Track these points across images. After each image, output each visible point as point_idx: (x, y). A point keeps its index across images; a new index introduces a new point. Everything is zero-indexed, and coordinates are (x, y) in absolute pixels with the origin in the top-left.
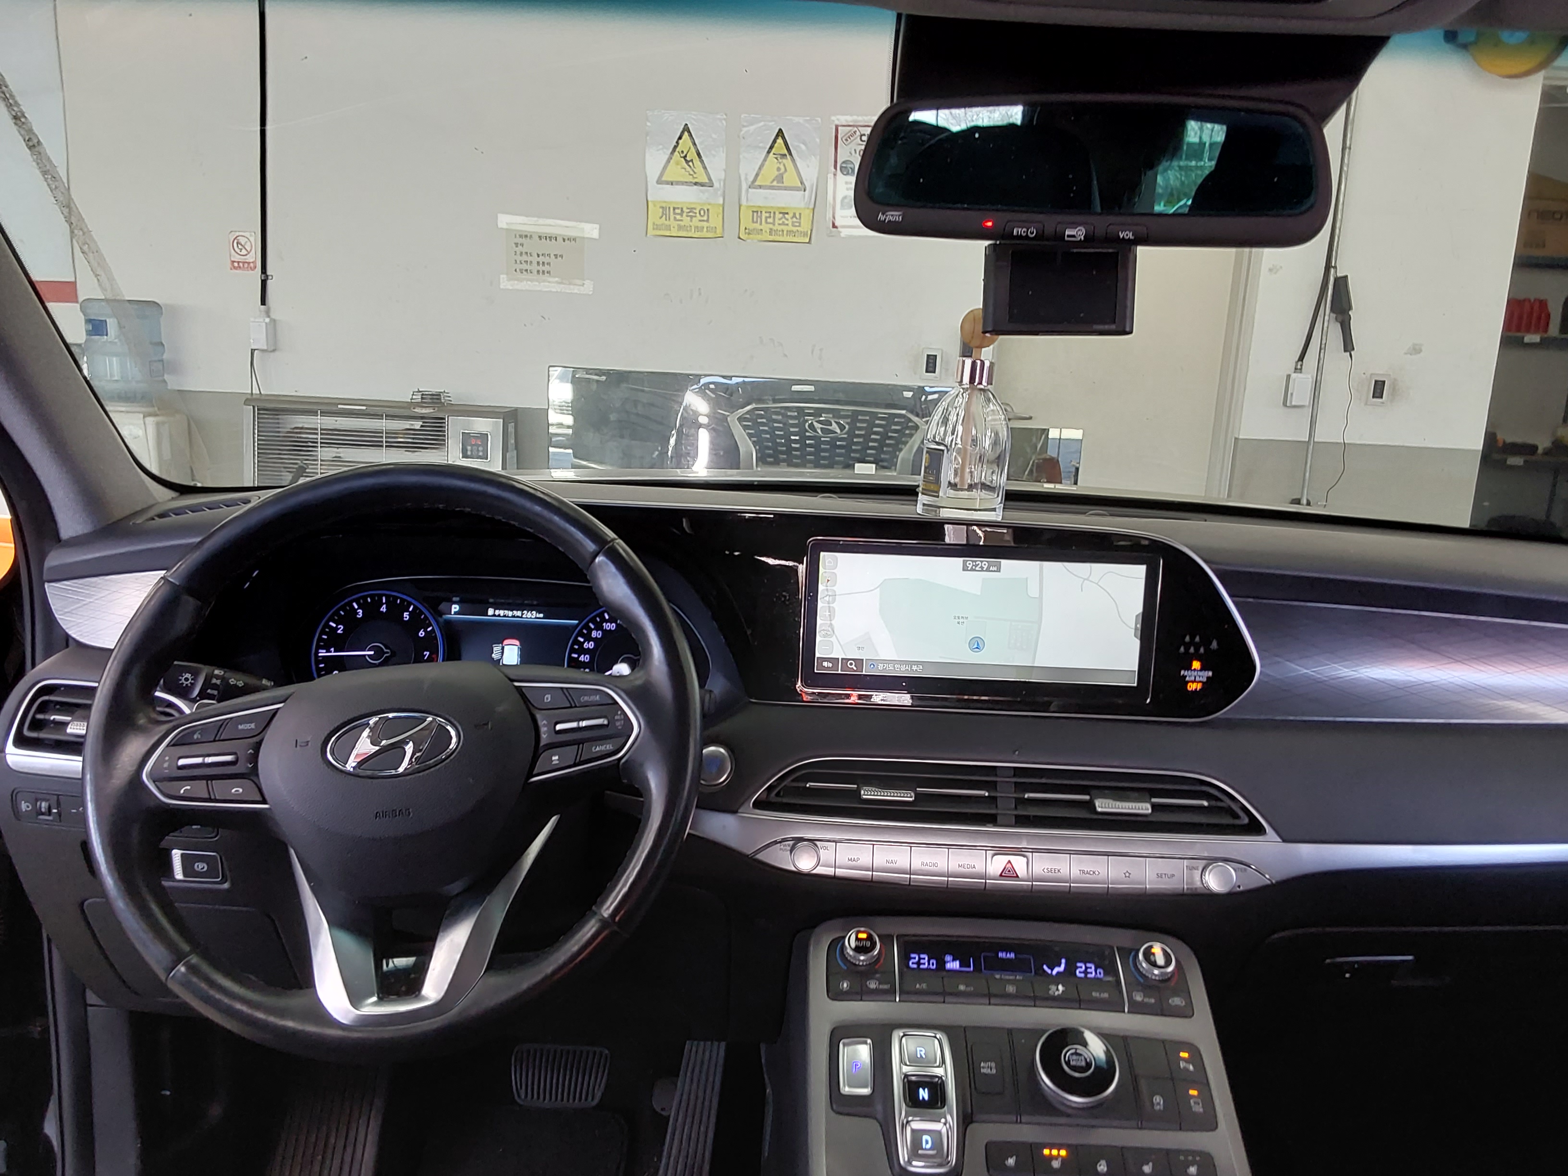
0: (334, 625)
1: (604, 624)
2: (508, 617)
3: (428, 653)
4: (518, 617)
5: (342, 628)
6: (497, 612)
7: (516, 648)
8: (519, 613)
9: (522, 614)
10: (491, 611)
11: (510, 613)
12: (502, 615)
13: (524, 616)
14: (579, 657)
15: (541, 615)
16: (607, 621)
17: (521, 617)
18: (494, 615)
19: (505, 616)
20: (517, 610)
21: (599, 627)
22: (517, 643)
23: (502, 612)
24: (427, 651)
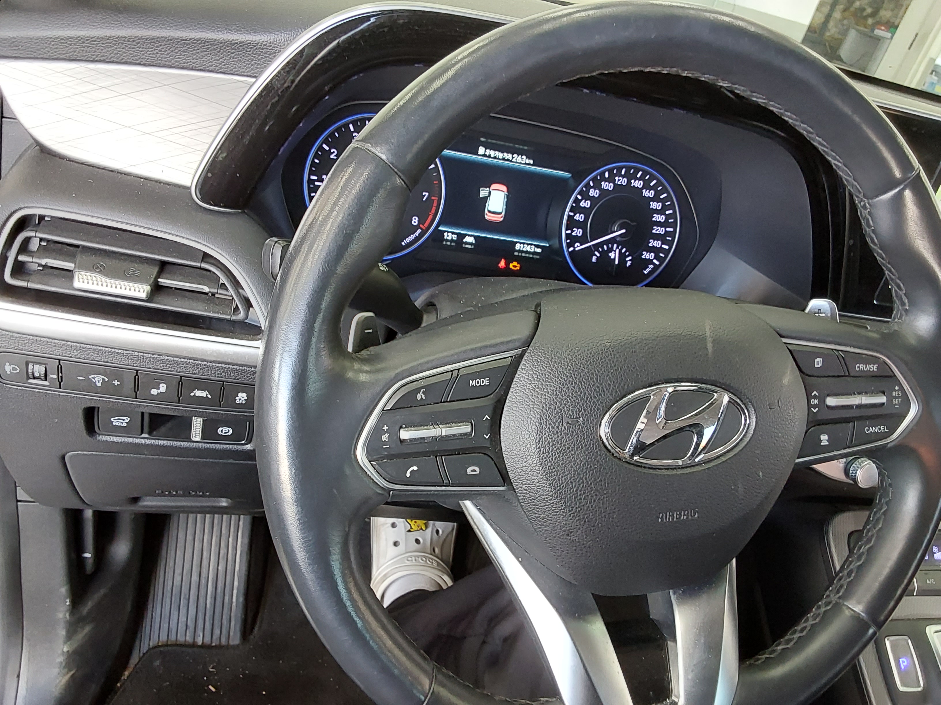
0: (327, 148)
1: (603, 183)
2: (498, 159)
3: (427, 194)
4: (508, 160)
5: (336, 152)
6: (488, 152)
7: (503, 193)
8: (509, 156)
9: (513, 158)
10: (481, 150)
11: (500, 155)
12: (492, 156)
13: (514, 160)
14: (575, 215)
15: (531, 162)
16: (606, 180)
17: (511, 161)
18: (485, 155)
19: (495, 158)
20: (508, 153)
21: (597, 186)
22: (504, 188)
23: (492, 153)
24: (426, 192)
